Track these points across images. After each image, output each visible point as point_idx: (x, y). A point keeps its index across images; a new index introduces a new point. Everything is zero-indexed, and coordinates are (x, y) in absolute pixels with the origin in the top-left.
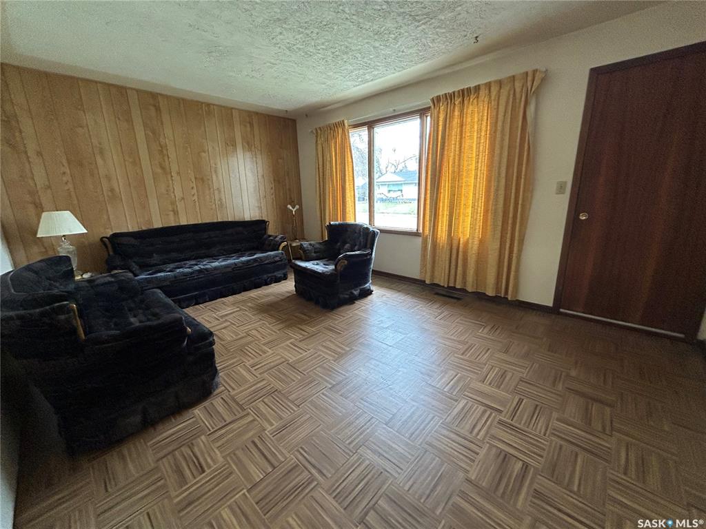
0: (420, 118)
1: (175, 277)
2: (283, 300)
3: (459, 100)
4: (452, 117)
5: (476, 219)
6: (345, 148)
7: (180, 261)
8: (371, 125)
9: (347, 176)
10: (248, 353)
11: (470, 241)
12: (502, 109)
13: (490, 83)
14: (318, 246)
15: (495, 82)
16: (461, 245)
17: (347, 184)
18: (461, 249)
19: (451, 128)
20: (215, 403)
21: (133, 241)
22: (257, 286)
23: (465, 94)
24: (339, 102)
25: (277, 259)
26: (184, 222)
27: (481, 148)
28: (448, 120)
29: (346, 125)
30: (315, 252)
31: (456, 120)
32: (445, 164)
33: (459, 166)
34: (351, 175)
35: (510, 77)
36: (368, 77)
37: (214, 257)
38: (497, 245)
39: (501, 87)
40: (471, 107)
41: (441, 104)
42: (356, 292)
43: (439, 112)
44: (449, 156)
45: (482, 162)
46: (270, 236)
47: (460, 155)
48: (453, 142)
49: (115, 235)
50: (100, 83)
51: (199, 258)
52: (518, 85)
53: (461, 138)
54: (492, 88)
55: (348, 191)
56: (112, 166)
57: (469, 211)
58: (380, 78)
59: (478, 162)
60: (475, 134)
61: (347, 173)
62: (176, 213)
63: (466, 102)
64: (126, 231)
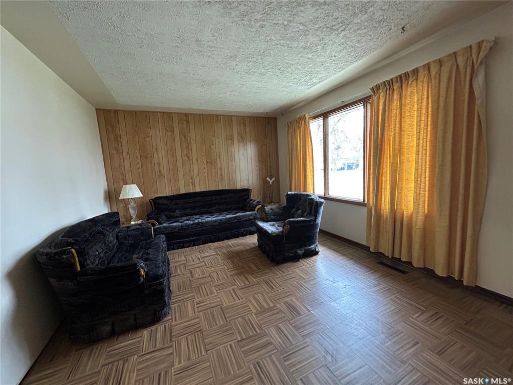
0: (364, 105)
1: (182, 227)
2: (247, 250)
3: (398, 85)
4: (391, 101)
5: (420, 194)
6: (306, 134)
7: (191, 215)
8: (325, 115)
9: (308, 155)
10: (201, 291)
11: (414, 216)
12: (443, 85)
13: (428, 64)
14: (277, 210)
15: (434, 62)
16: (405, 219)
17: (308, 161)
18: (405, 223)
19: (390, 111)
20: (159, 327)
21: (165, 202)
22: (236, 236)
23: (403, 79)
24: (302, 102)
25: (252, 217)
26: (198, 190)
27: (422, 125)
28: (387, 104)
29: (307, 117)
30: (274, 215)
31: (395, 103)
32: (386, 142)
33: (400, 143)
34: (311, 155)
35: (450, 55)
36: (315, 80)
37: (211, 213)
38: (445, 222)
39: (441, 66)
40: (409, 89)
41: (380, 91)
42: (300, 252)
43: (379, 98)
44: (389, 136)
45: (423, 138)
46: (251, 200)
47: (400, 134)
48: (393, 123)
49: (157, 198)
50: (160, 112)
51: (202, 214)
52: (461, 60)
53: (401, 119)
54: (432, 69)
55: (308, 167)
56: (161, 157)
57: (412, 185)
58: (325, 79)
59: (419, 139)
60: (416, 113)
61: (307, 153)
62: (193, 184)
63: (404, 86)
64: (165, 195)
